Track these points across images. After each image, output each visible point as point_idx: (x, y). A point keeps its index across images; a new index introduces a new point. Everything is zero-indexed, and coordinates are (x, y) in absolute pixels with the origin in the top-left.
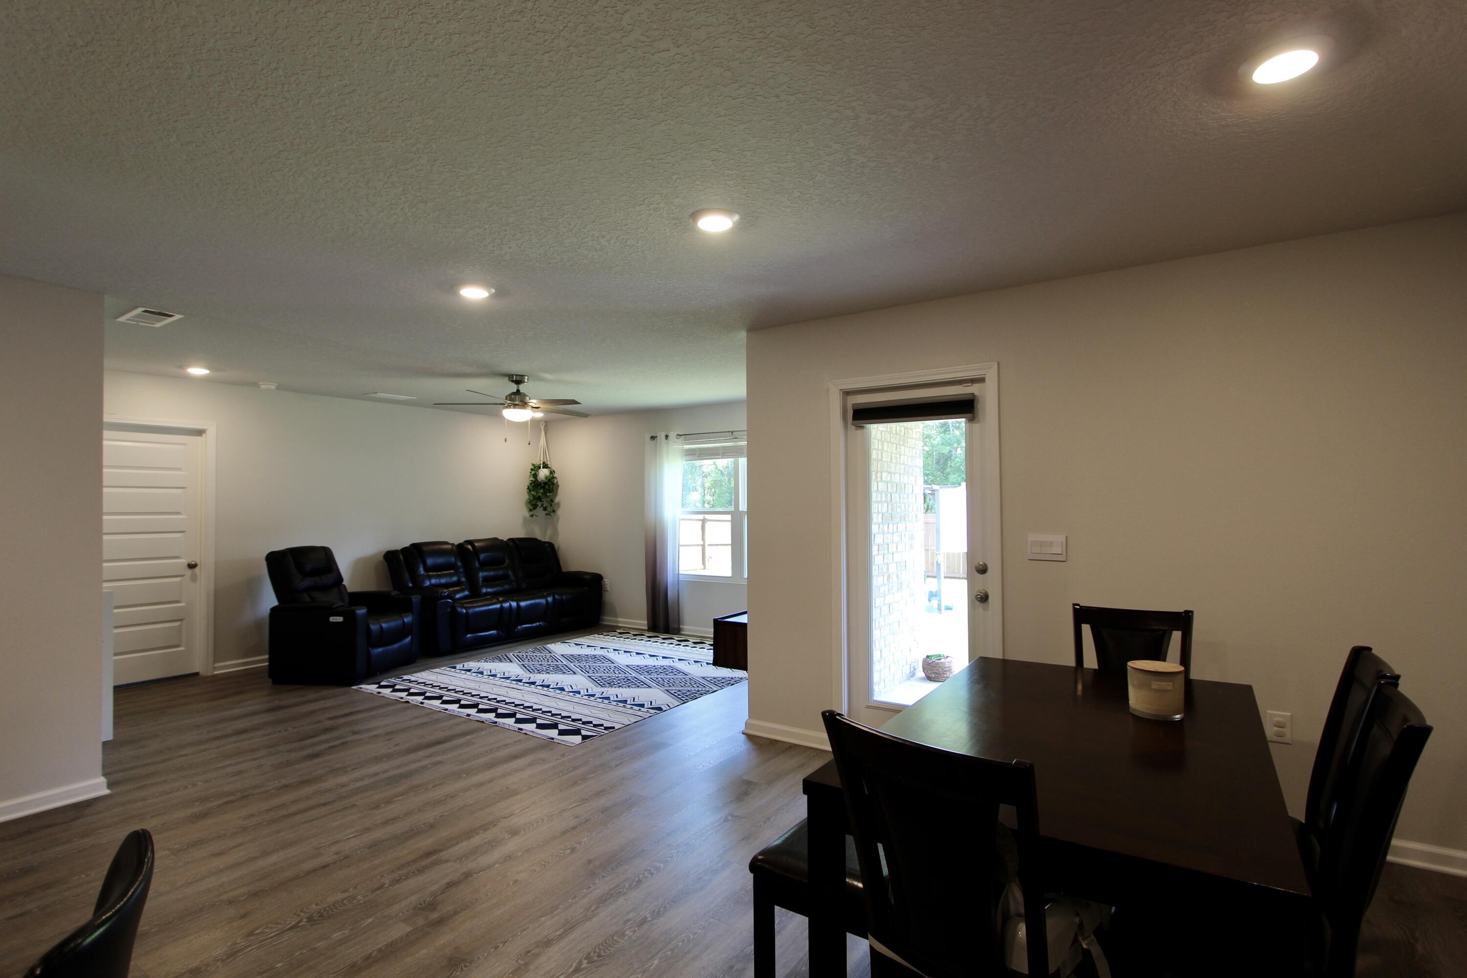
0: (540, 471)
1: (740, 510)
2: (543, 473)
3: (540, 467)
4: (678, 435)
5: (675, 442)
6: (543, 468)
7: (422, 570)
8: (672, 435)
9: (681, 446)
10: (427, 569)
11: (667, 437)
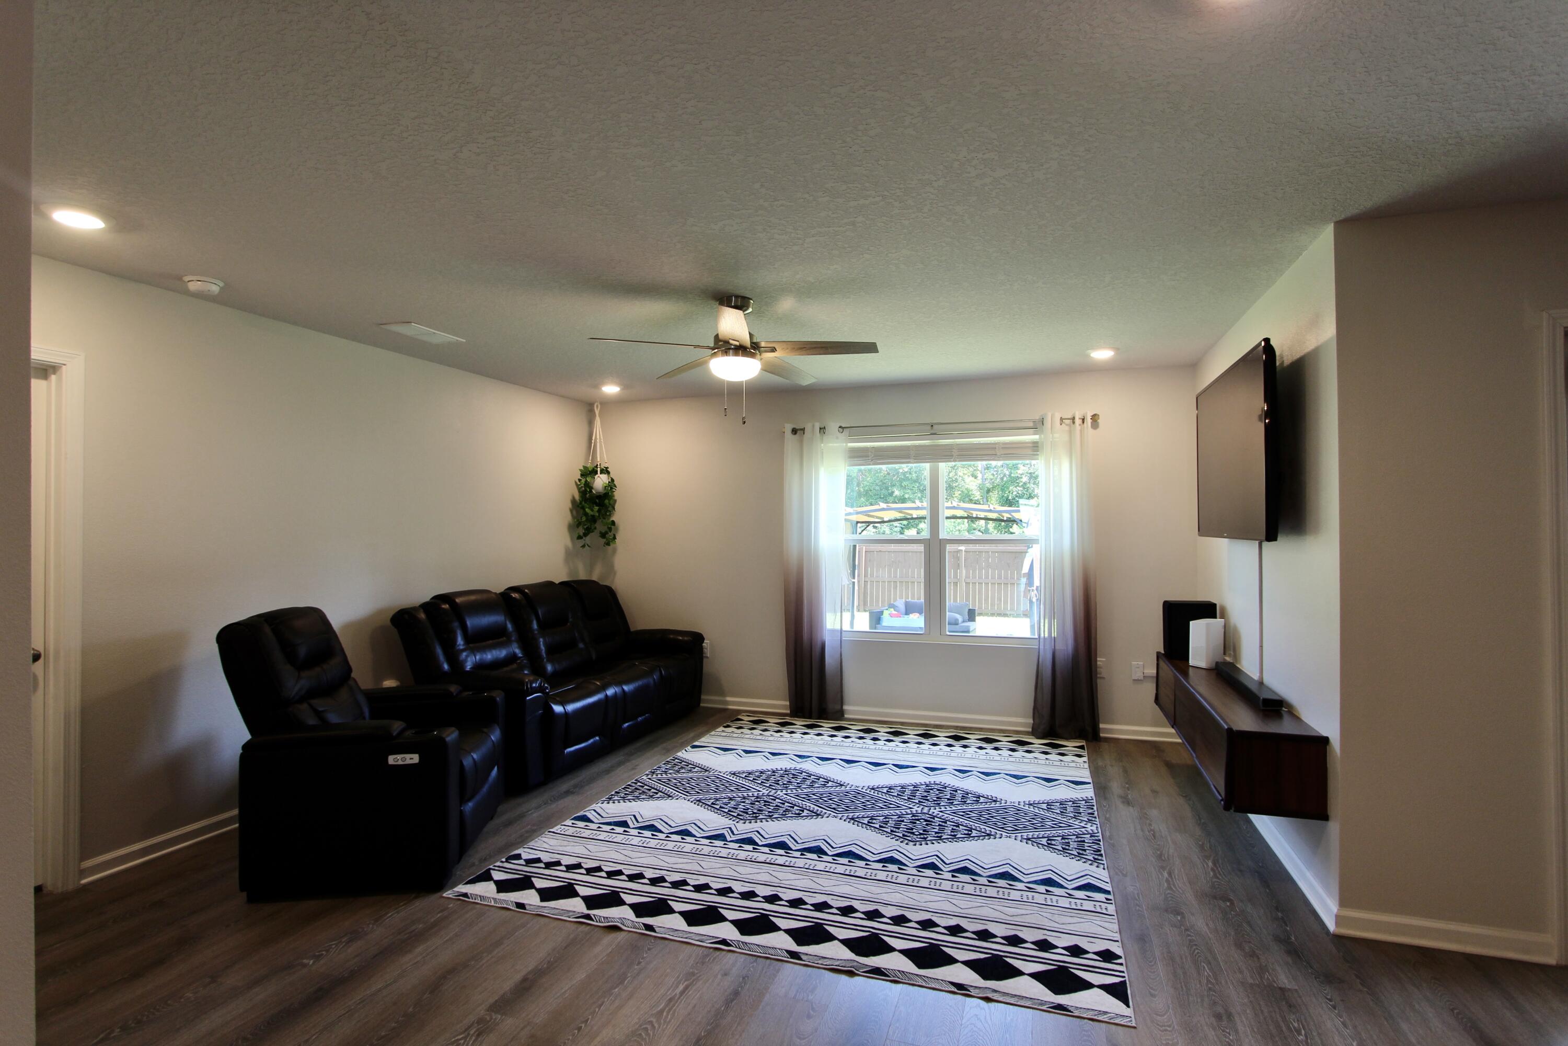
0: (596, 477)
1: (940, 538)
2: (600, 482)
3: (597, 471)
4: (840, 427)
5: (837, 438)
6: (601, 474)
7: (460, 641)
8: (833, 426)
9: (845, 444)
10: (468, 639)
11: (823, 429)
